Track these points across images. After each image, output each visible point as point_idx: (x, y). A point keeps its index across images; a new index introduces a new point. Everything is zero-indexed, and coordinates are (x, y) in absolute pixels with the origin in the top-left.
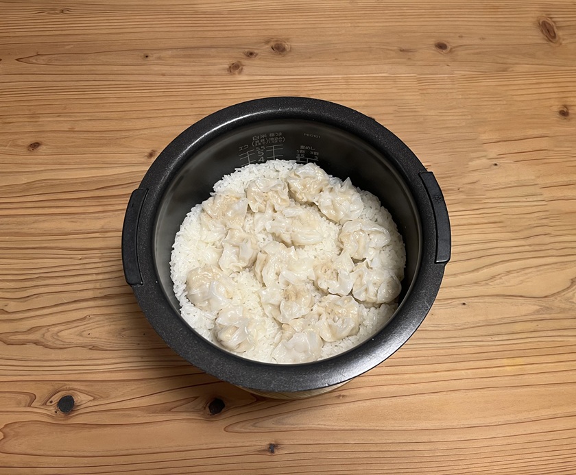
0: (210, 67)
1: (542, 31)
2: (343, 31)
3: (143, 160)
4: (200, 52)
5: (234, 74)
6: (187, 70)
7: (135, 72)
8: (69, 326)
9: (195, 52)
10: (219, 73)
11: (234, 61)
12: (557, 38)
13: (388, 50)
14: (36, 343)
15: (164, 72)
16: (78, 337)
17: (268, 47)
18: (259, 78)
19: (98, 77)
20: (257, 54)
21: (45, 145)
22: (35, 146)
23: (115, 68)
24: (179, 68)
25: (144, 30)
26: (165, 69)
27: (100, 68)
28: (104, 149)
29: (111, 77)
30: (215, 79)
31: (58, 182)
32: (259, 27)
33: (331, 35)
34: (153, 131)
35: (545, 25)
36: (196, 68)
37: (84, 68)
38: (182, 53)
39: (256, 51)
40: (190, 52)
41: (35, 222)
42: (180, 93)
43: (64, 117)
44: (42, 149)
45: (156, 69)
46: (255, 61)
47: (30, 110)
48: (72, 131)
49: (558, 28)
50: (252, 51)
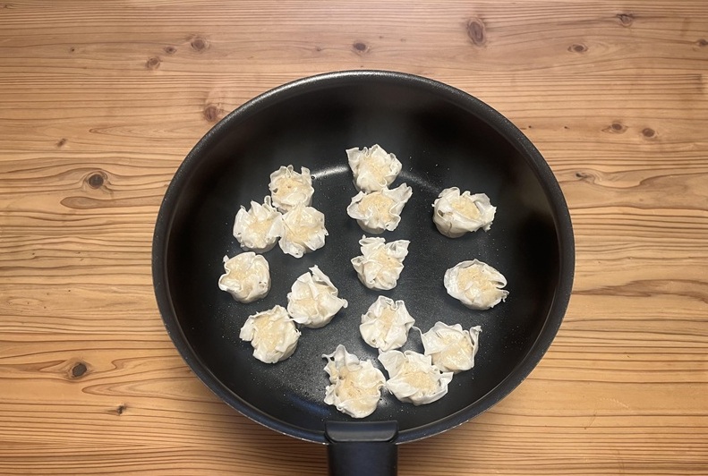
0: (130, 62)
1: (469, 33)
2: (265, 29)
3: (53, 148)
4: (123, 47)
5: (152, 69)
6: (108, 64)
7: (59, 65)
9: (117, 47)
10: (137, 67)
11: (153, 57)
12: (484, 41)
13: (305, 49)
15: (85, 65)
17: (188, 44)
18: (174, 73)
19: (26, 69)
20: (176, 51)
23: (43, 61)
24: (100, 62)
25: (75, 24)
26: (89, 62)
27: (30, 60)
28: (21, 136)
29: (38, 69)
30: (132, 73)
32: (183, 23)
33: (252, 33)
34: (68, 121)
35: (474, 26)
36: (115, 62)
37: (16, 60)
38: (105, 47)
39: (176, 47)
40: (116, 45)
42: (97, 86)
45: (79, 62)
46: (173, 58)
50: (172, 47)
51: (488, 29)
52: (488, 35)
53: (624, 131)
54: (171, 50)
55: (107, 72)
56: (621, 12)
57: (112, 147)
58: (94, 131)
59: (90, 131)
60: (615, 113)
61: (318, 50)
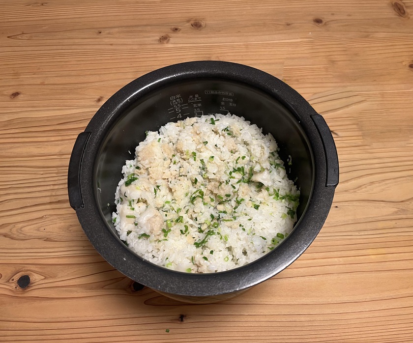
0: (146, 39)
1: (394, 9)
2: (245, 13)
3: (93, 103)
4: (140, 29)
5: (163, 43)
6: (129, 41)
7: (90, 43)
8: (30, 223)
9: (135, 29)
10: (152, 43)
11: (163, 35)
12: (406, 14)
13: (278, 24)
14: (5, 236)
15: (111, 43)
16: (36, 232)
17: (189, 24)
18: (181, 45)
19: (64, 47)
20: (180, 30)
21: (23, 94)
22: (16, 95)
23: (77, 41)
24: (123, 40)
25: (100, 15)
26: (114, 40)
27: (66, 41)
28: (65, 96)
29: (73, 47)
31: (29, 120)
32: (182, 11)
33: (235, 16)
34: (102, 83)
35: (397, 6)
36: (135, 40)
37: (55, 41)
38: (125, 29)
39: (180, 27)
40: (131, 29)
41: (11, 148)
42: (123, 57)
43: (38, 74)
44: (20, 97)
45: (106, 41)
46: (179, 34)
47: (14, 71)
48: (43, 84)
49: (407, 7)
50: (177, 27)
52: (408, 11)
54: (176, 29)
55: (129, 47)
61: (288, 25)
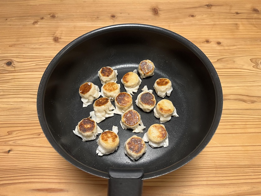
0: (27, 23)
1: (153, 12)
2: (78, 11)
4: (25, 18)
5: (35, 25)
9: (23, 18)
11: (35, 20)
12: (158, 14)
13: (93, 17)
17: (49, 16)
24: (16, 23)
26: (12, 23)
30: (27, 26)
33: (73, 12)
35: (155, 10)
36: (22, 23)
38: (19, 18)
39: (45, 17)
45: (8, 23)
46: (43, 21)
51: (159, 10)
52: (160, 12)
53: (210, 43)
54: (43, 18)
55: (19, 26)
56: (207, 4)
57: (16, 52)
58: (11, 46)
59: (9, 46)
60: (206, 37)
61: (98, 18)
